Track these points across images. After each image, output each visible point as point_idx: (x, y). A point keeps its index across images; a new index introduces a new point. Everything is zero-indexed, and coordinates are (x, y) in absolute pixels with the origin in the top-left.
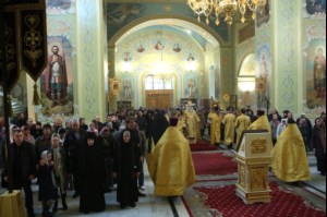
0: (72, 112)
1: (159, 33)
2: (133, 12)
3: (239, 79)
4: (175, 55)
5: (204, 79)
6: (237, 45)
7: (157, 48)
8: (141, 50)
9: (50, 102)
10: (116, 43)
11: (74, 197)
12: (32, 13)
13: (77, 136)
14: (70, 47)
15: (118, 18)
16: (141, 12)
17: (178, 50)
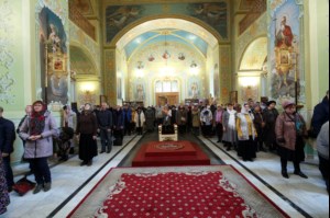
1: (166, 44)
2: (132, 13)
3: (239, 74)
4: (179, 63)
6: (237, 38)
7: (164, 57)
8: (151, 59)
15: (118, 20)
16: (140, 13)
17: (182, 58)
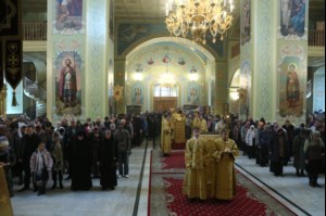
0: (80, 113)
1: (167, 48)
2: (142, 30)
3: (231, 90)
4: (180, 67)
5: (204, 89)
7: (164, 61)
8: (151, 63)
9: (63, 105)
10: (127, 57)
11: (67, 179)
12: (13, 42)
13: (74, 131)
14: (80, 60)
15: (129, 35)
16: (148, 31)
17: (182, 63)
